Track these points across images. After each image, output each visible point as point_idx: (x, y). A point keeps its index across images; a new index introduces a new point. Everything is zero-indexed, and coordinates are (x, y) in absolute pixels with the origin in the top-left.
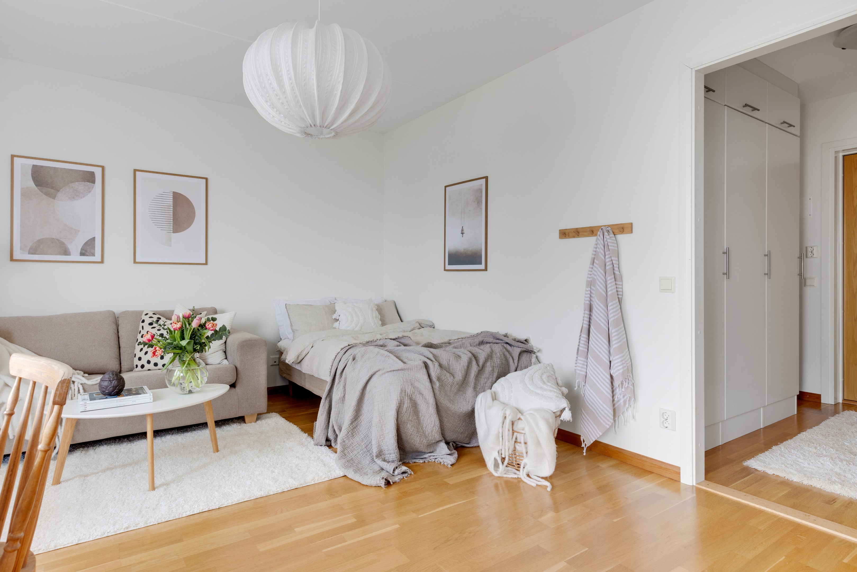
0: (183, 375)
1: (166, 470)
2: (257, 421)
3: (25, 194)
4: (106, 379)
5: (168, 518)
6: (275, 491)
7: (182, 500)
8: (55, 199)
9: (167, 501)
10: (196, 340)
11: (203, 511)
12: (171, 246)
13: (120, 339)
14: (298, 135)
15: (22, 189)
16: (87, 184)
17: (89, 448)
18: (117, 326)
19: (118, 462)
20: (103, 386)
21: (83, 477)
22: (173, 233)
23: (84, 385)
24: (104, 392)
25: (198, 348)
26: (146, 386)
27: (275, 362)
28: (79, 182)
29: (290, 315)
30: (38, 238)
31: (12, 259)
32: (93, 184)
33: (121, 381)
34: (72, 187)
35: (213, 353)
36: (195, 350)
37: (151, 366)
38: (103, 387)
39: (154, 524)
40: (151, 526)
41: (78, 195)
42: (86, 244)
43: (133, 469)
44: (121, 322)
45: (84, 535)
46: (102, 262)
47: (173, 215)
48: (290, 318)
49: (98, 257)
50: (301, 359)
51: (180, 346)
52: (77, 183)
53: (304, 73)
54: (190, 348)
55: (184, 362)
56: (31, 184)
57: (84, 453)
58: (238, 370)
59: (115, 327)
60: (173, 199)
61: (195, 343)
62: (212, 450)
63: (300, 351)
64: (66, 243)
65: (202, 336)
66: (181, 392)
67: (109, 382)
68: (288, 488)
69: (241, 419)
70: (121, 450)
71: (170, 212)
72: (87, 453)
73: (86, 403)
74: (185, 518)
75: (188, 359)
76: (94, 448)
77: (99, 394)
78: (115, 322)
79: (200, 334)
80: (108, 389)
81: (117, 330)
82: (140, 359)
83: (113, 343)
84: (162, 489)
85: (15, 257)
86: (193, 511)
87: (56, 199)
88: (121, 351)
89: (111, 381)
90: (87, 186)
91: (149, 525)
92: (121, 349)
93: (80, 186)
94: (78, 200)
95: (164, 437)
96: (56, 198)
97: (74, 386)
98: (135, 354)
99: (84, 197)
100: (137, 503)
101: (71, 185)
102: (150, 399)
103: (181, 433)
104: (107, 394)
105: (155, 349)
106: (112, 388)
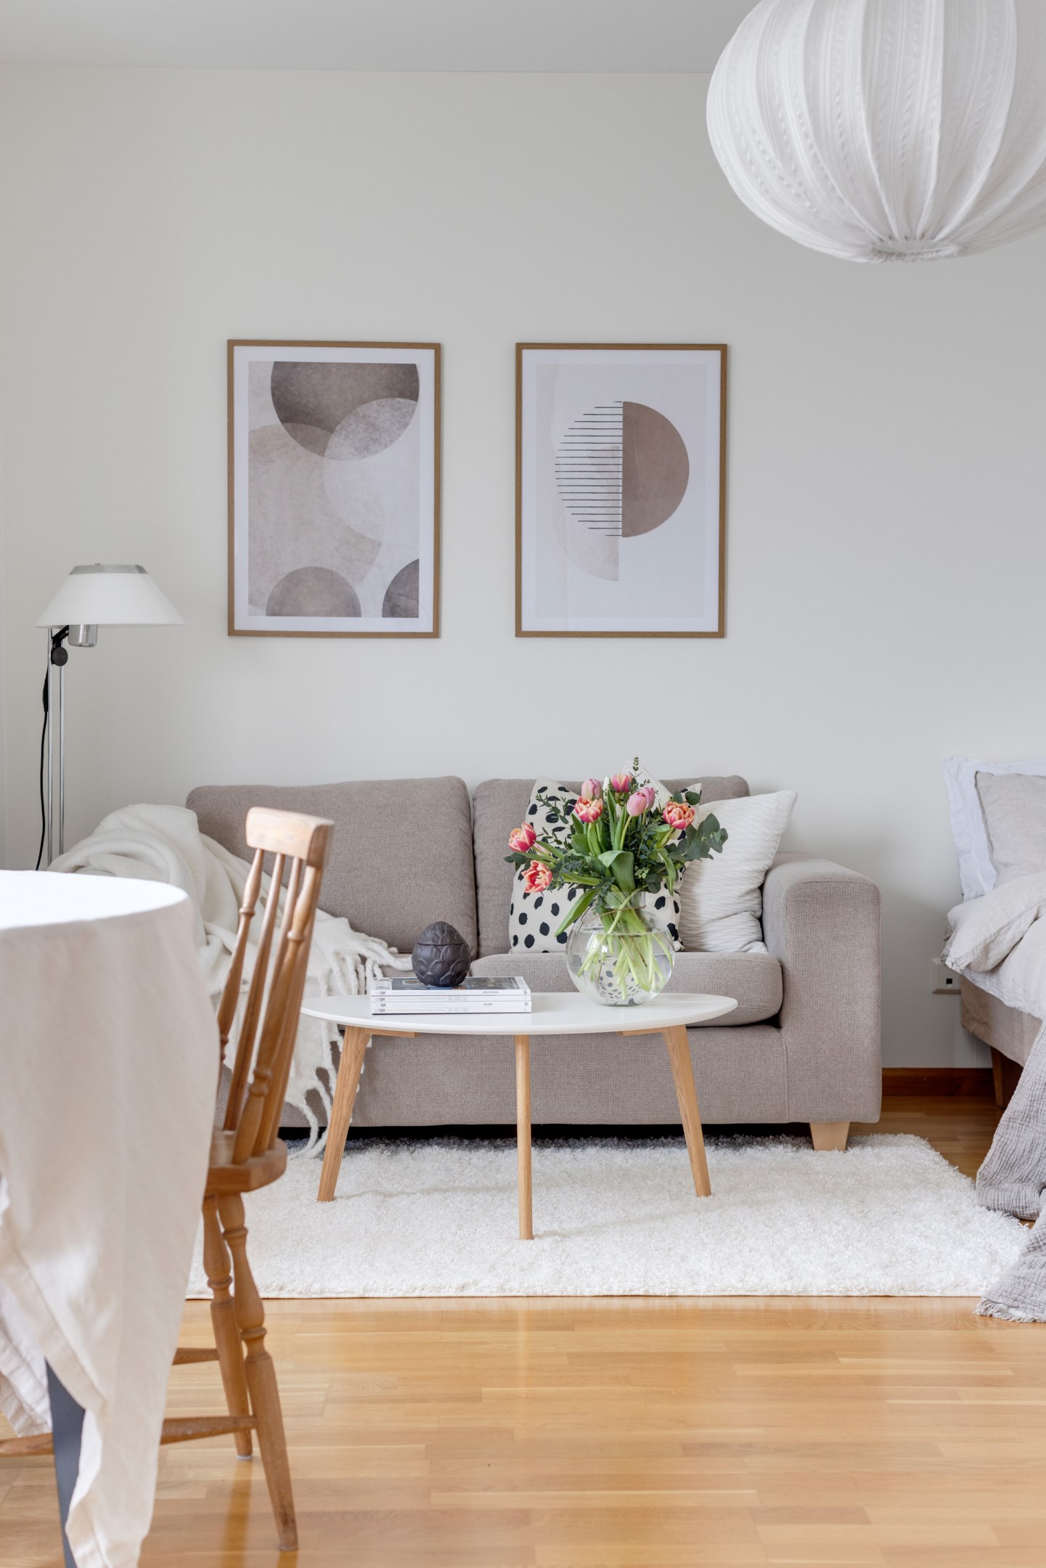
0: (608, 951)
1: (569, 1211)
2: (849, 1149)
3: (257, 450)
4: (427, 940)
5: (549, 1290)
6: (824, 1289)
7: (589, 1265)
8: (323, 456)
9: (554, 1261)
10: (641, 853)
11: (633, 1293)
12: (617, 580)
13: (478, 861)
14: (862, 260)
15: (252, 433)
16: (399, 402)
17: (399, 1149)
18: (471, 821)
19: (460, 1182)
20: (421, 959)
21: (382, 1197)
22: (625, 535)
23: (386, 970)
24: (423, 973)
25: (644, 876)
26: (522, 978)
27: (949, 981)
28: (379, 401)
29: (986, 812)
30: (288, 569)
31: (232, 632)
32: (413, 402)
33: (461, 951)
34: (364, 416)
35: (721, 918)
36: (638, 883)
37: (550, 941)
38: (422, 962)
39: (520, 1294)
40: (513, 1299)
41: (377, 439)
42: (396, 581)
43: (493, 1199)
44: (480, 810)
45: (375, 1282)
46: (435, 634)
47: (624, 479)
48: (986, 822)
49: (424, 622)
50: (1000, 957)
51: (599, 867)
52: (374, 402)
53: (839, 116)
54: (624, 875)
55: (609, 914)
56: (272, 418)
57: (387, 1155)
58: (786, 972)
59: (464, 825)
60: (624, 429)
61: (638, 863)
62: (693, 1191)
63: (993, 930)
64: (349, 580)
65: (656, 842)
66: (603, 1000)
67: (435, 950)
68: (863, 1289)
69: (798, 1133)
70: (471, 1161)
71: (614, 468)
72: (394, 1157)
73: (384, 993)
74: (589, 1299)
75: (621, 907)
76: (412, 1149)
77: (416, 982)
78: (465, 812)
79: (650, 837)
80: (432, 968)
81: (469, 835)
82: (523, 918)
83: (460, 872)
84: (546, 1243)
85: (239, 626)
86: (610, 1288)
87: (326, 454)
88: (481, 898)
89: (438, 947)
90: (399, 409)
91: (508, 1295)
92: (481, 891)
93: (381, 411)
94: (376, 452)
95: (580, 1150)
96: (328, 452)
97: (365, 970)
98: (512, 905)
99: (391, 442)
100: (490, 1254)
101: (361, 410)
102: (526, 1004)
103: (625, 1146)
104: (429, 979)
105: (535, 868)
106: (439, 966)
